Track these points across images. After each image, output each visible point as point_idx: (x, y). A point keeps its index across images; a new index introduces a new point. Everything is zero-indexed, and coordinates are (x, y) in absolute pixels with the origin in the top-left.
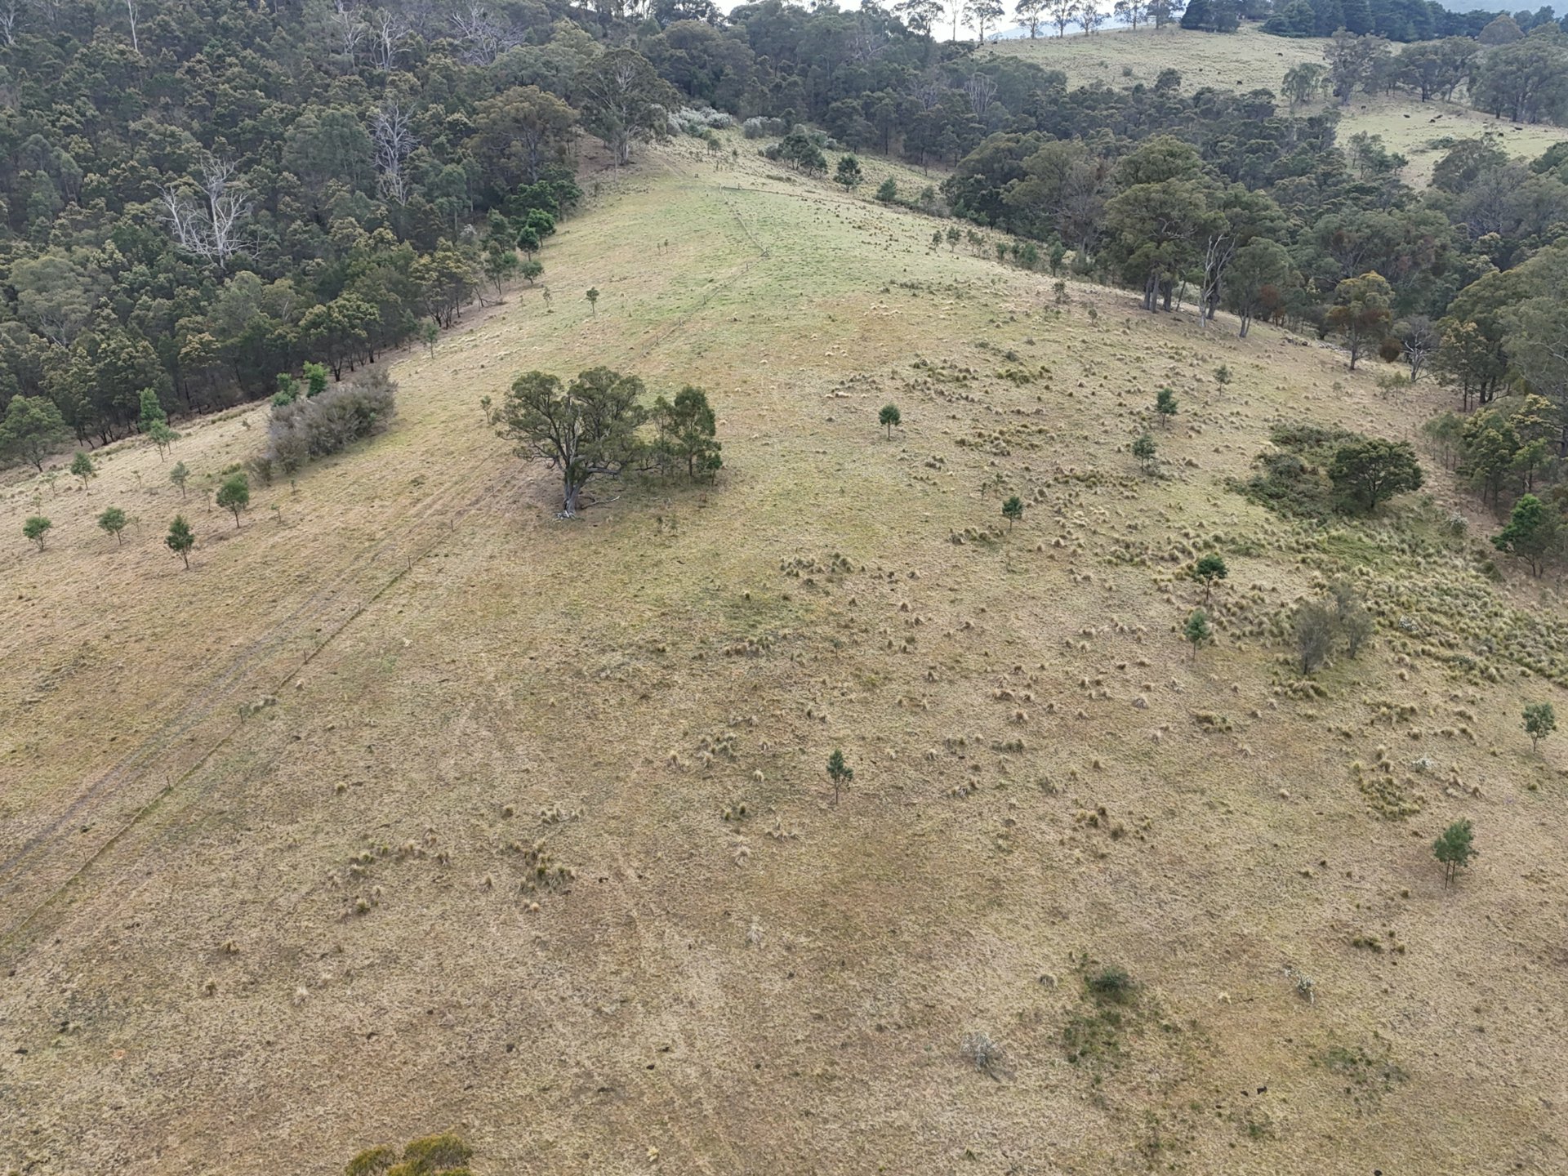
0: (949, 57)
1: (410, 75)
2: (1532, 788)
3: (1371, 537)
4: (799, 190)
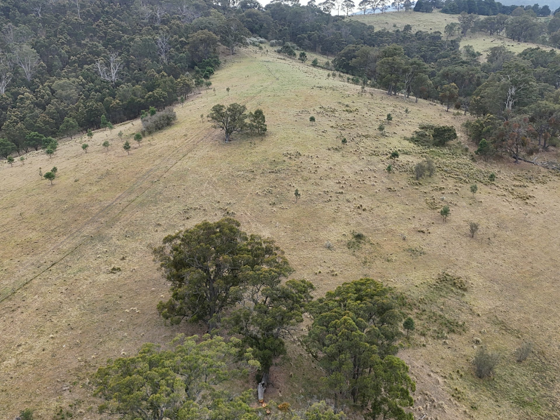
1: (166, 27)
2: (471, 204)
3: (442, 151)
4: (287, 62)
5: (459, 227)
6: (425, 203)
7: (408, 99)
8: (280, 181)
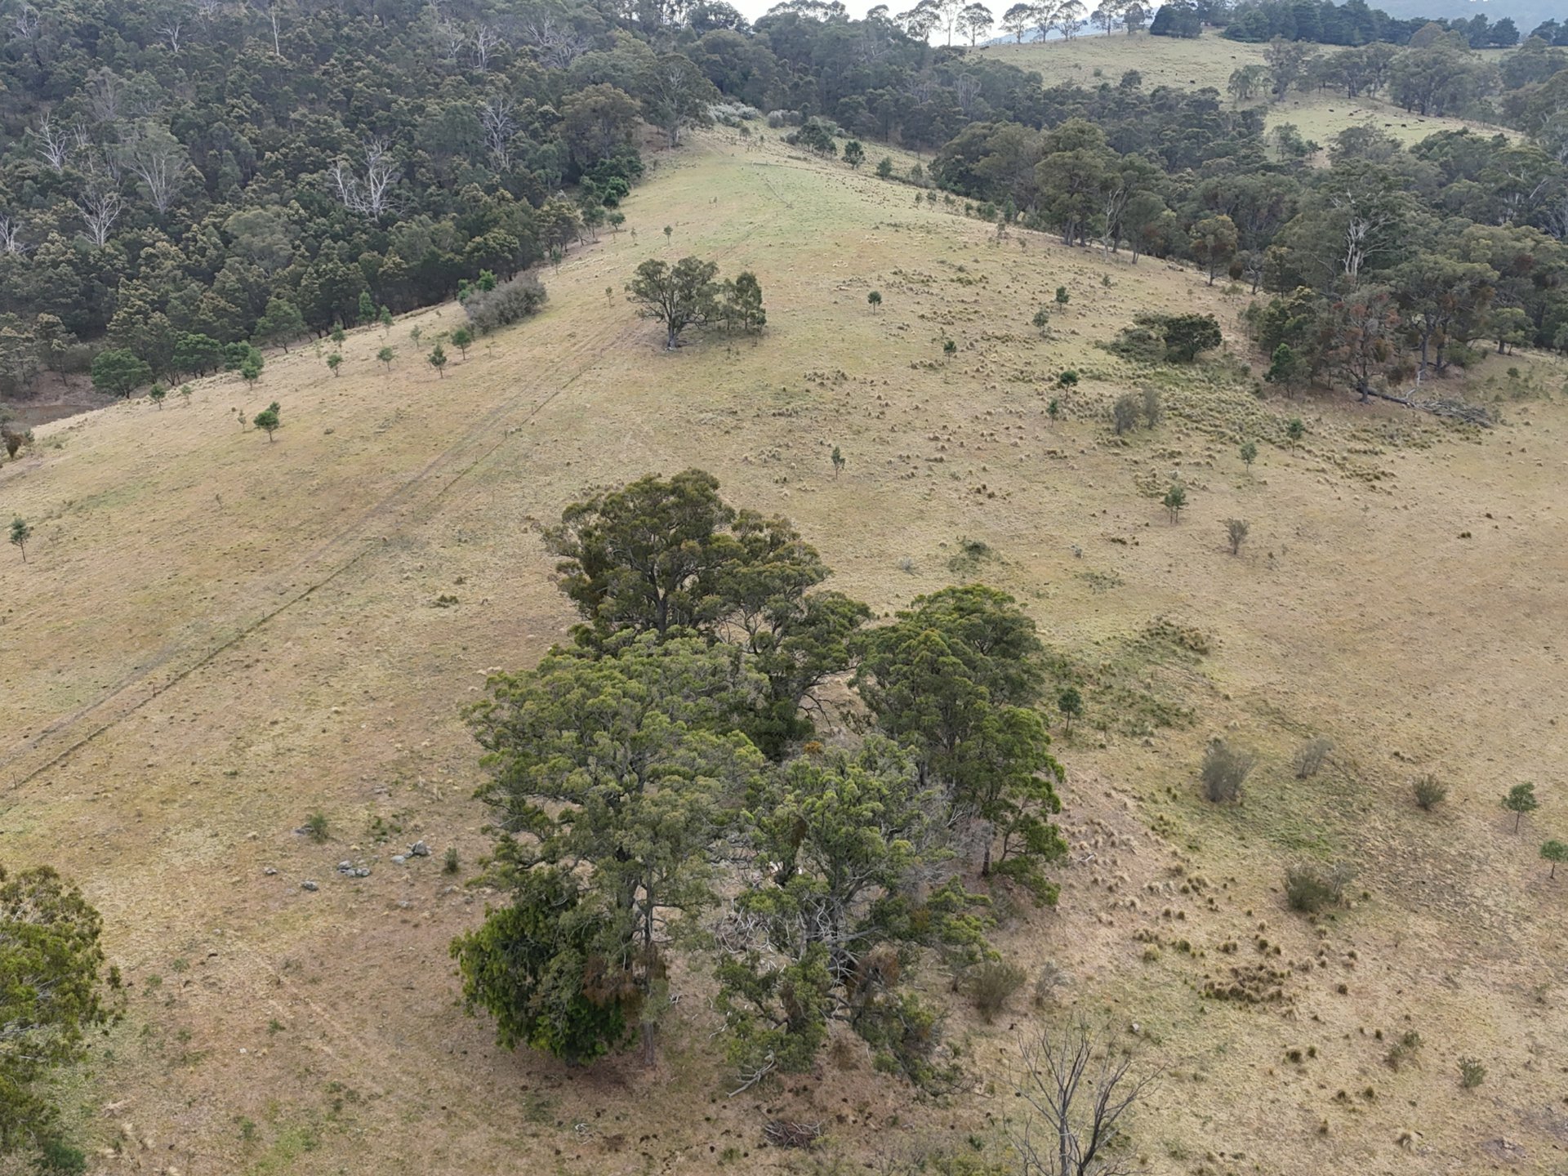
0: (943, 60)
1: (503, 76)
2: (1239, 487)
3: (1184, 374)
4: (813, 167)
5: (1206, 533)
6: (1132, 484)
7: (1113, 256)
8: (797, 434)
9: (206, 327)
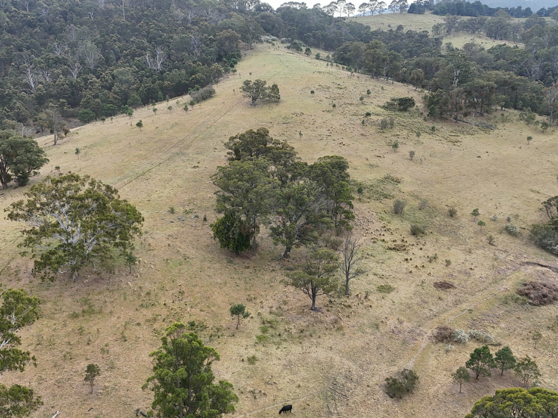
0: (338, 21)
1: (196, 27)
2: (415, 144)
3: (403, 114)
4: (295, 55)
5: (404, 155)
6: (384, 143)
7: (386, 82)
8: (289, 128)
9: (111, 102)
